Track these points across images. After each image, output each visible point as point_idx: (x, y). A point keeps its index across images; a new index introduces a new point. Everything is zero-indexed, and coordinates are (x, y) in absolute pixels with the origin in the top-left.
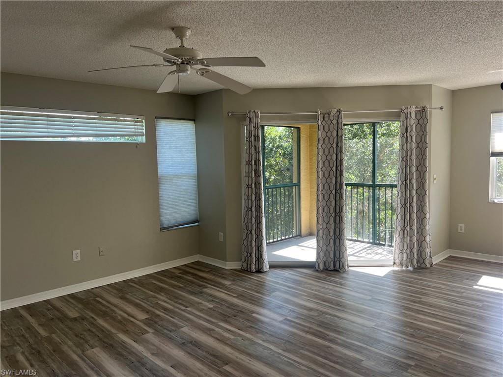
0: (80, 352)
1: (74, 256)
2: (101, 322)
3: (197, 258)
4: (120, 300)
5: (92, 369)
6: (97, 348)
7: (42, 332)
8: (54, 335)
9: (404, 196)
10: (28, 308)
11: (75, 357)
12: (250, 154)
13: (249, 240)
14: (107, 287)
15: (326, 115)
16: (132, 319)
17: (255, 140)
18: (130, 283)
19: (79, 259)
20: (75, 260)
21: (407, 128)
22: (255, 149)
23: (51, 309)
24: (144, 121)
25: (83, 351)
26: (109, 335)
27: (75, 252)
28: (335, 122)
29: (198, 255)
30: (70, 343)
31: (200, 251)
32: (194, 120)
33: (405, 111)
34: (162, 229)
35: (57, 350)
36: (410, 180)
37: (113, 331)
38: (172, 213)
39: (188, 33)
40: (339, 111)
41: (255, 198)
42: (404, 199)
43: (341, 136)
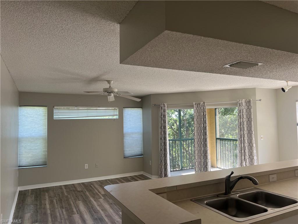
0: (74, 201)
1: (85, 167)
2: (87, 193)
3: (141, 173)
4: (99, 187)
5: (75, 207)
6: (81, 201)
7: (66, 194)
8: (69, 196)
9: (240, 146)
10: (65, 186)
11: (72, 203)
12: (161, 124)
13: (161, 165)
14: (97, 182)
15: (199, 105)
16: (99, 193)
17: (164, 117)
18: (107, 181)
19: (87, 168)
20: (85, 168)
21: (240, 111)
22: (164, 121)
23: (73, 187)
24: (118, 109)
25: (75, 201)
26: (87, 197)
27: (86, 165)
28: (202, 108)
29: (142, 172)
30: (73, 198)
31: (143, 170)
32: (142, 108)
33: (239, 102)
34: (124, 157)
35: (68, 200)
36: (243, 138)
37: (90, 196)
38: (129, 150)
39: (112, 82)
40: (204, 103)
41: (164, 144)
42: (240, 148)
43: (205, 115)
